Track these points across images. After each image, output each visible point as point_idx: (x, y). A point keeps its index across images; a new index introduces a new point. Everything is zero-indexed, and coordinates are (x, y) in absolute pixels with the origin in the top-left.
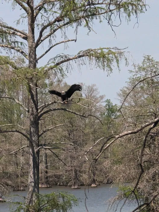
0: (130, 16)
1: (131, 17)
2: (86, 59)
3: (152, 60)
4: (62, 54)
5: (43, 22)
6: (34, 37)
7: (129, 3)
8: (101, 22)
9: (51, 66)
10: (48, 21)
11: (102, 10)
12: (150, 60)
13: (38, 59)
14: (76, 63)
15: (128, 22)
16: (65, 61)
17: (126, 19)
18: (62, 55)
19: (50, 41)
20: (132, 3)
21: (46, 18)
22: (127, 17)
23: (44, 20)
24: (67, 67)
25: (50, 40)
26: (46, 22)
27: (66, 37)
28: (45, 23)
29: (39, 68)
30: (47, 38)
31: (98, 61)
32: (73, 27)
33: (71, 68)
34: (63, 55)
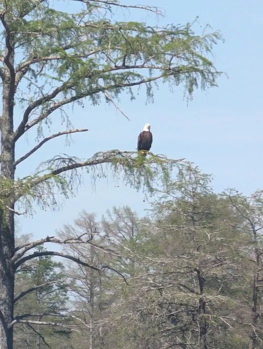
0: (193, 90)
1: (193, 93)
2: (107, 167)
3: (196, 171)
4: (65, 154)
5: (32, 95)
6: (11, 123)
7: (191, 67)
8: (133, 100)
9: (45, 175)
10: (40, 94)
11: (136, 78)
12: (192, 171)
13: (18, 162)
14: (88, 173)
15: (188, 101)
16: (69, 168)
17: (184, 96)
18: (63, 156)
19: (39, 131)
20: (197, 68)
21: (38, 89)
22: (187, 93)
23: (34, 92)
24: (71, 178)
25: (39, 127)
26: (37, 95)
27: (69, 124)
28: (36, 97)
29: (24, 178)
30: (35, 124)
31: (129, 172)
32: (83, 107)
33: (78, 182)
34: (66, 157)
